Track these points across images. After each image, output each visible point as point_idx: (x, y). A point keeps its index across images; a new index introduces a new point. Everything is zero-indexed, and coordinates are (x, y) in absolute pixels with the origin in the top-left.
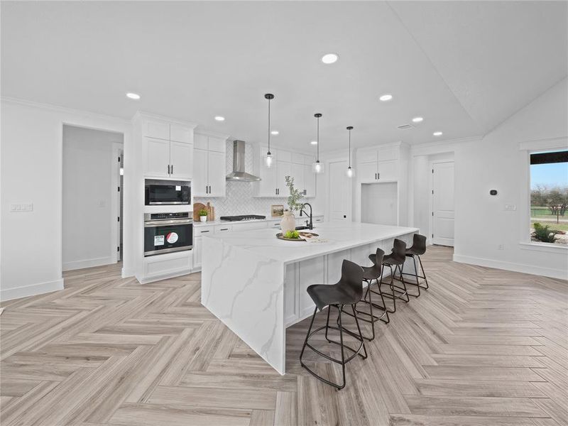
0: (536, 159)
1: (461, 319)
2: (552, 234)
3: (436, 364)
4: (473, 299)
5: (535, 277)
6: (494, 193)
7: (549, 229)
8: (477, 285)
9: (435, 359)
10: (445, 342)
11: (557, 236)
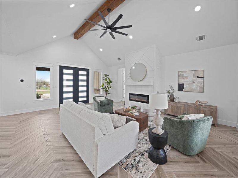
0: (38, 69)
1: (15, 141)
2: (40, 96)
3: (8, 169)
4: (17, 129)
5: (38, 111)
6: (22, 81)
7: (38, 94)
8: (17, 123)
9: (6, 168)
10: (9, 156)
11: (42, 96)
